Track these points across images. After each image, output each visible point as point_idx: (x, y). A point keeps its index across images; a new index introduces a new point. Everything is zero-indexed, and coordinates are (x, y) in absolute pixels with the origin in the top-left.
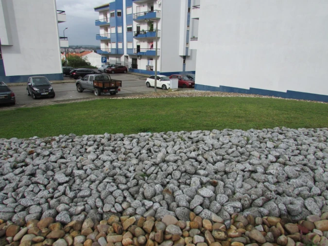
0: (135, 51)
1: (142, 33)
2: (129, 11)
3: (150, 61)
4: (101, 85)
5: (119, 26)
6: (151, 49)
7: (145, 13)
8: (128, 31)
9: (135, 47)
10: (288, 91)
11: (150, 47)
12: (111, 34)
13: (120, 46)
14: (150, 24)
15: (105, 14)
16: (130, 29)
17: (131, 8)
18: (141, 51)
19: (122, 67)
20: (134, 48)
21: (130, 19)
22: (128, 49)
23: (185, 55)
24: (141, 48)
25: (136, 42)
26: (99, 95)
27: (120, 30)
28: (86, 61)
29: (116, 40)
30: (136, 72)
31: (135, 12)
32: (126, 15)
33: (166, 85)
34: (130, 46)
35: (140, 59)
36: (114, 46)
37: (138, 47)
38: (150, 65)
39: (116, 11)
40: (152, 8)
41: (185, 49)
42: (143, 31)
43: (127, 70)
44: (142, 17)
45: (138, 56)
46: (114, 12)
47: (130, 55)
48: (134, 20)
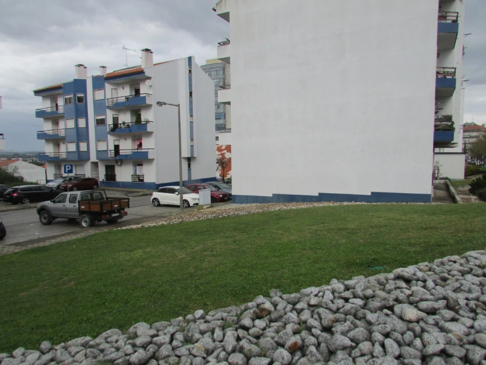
0: (111, 154)
1: (123, 127)
2: (100, 95)
3: (138, 168)
4: (96, 208)
5: (81, 117)
6: (137, 149)
7: (127, 98)
8: (97, 124)
9: (112, 148)
10: (372, 193)
11: (136, 147)
12: (66, 129)
13: (83, 147)
14: (136, 113)
15: (54, 99)
16: (101, 122)
17: (103, 91)
18: (121, 153)
19: (89, 179)
20: (109, 149)
21: (100, 106)
22: (98, 152)
23: (190, 156)
24: (121, 148)
25: (111, 141)
26: (92, 225)
27: (82, 123)
28: (16, 175)
29: (75, 138)
30: (114, 186)
31: (109, 96)
32: (94, 101)
33: (189, 200)
34: (102, 146)
35: (121, 165)
36: (72, 147)
37: (117, 148)
38: (138, 173)
39: (75, 95)
40: (137, 92)
41: (190, 147)
42: (124, 123)
43: (97, 184)
44: (122, 103)
45: (117, 162)
46: (72, 96)
47: (102, 160)
48: (109, 107)
